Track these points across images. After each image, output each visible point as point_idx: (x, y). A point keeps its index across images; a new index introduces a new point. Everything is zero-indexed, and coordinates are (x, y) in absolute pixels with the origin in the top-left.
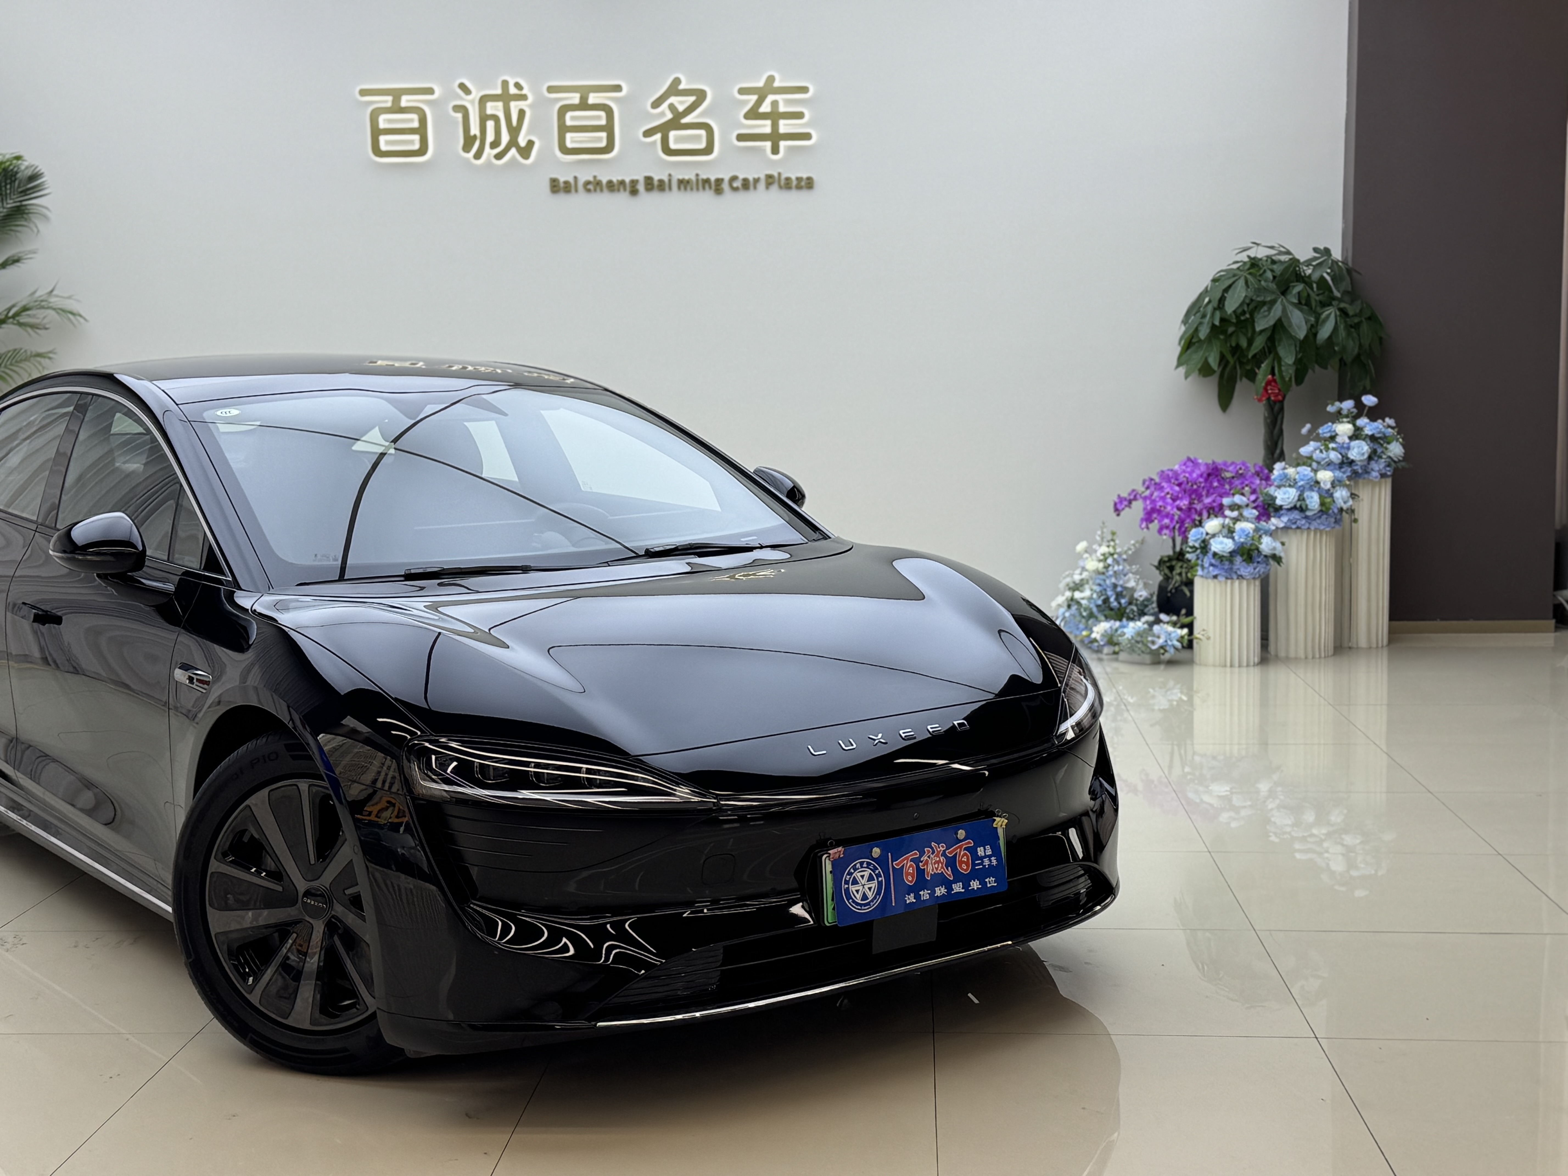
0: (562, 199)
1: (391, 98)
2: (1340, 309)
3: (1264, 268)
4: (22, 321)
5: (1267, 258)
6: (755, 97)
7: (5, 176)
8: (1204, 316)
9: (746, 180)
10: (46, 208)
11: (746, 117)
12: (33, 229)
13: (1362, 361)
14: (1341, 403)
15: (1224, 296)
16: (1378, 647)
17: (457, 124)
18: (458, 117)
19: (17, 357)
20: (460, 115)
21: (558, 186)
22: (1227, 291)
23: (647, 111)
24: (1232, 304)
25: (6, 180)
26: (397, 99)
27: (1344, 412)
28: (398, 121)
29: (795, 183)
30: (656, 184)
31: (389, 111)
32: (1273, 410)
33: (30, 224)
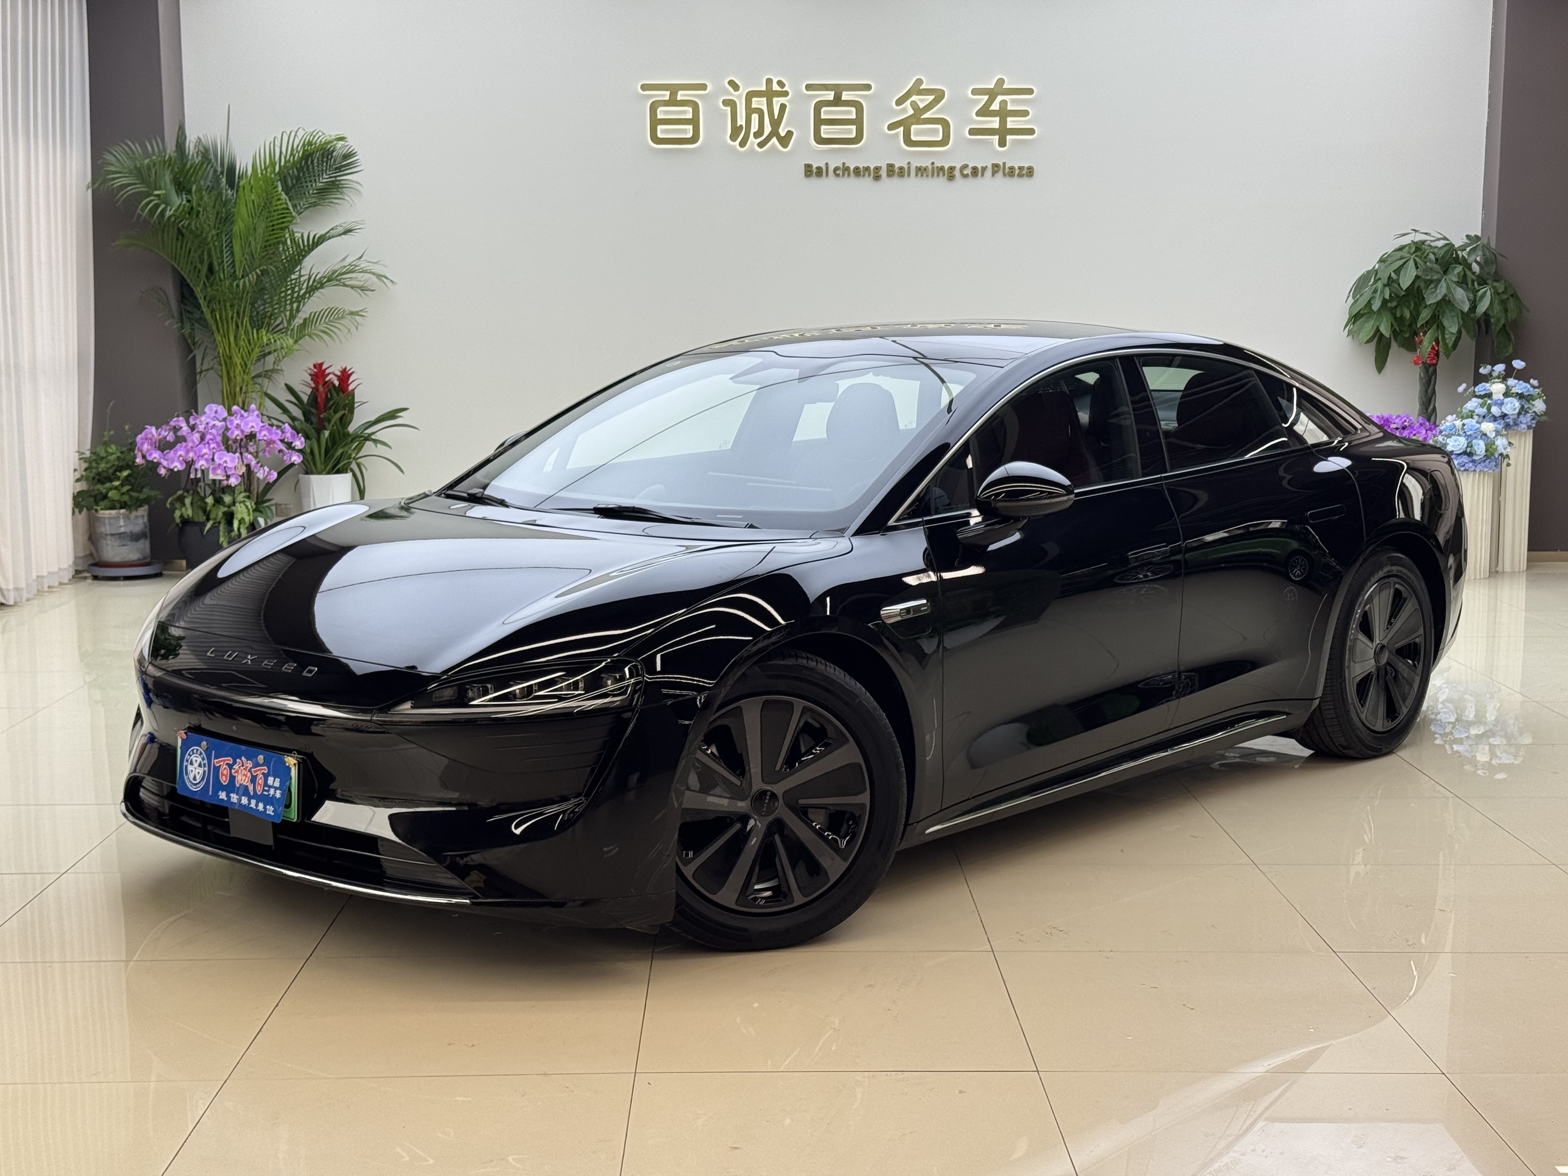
0: (814, 181)
1: (668, 93)
2: (1494, 287)
3: (1427, 252)
4: (347, 283)
5: (1426, 243)
6: (987, 97)
7: (323, 154)
8: (1375, 291)
9: (975, 169)
10: (360, 184)
11: (978, 114)
12: (348, 201)
13: (1506, 331)
14: (1493, 366)
15: (1393, 275)
16: (1519, 572)
17: (725, 115)
18: (727, 110)
19: (334, 315)
20: (729, 109)
21: (811, 171)
22: (1398, 271)
23: (892, 107)
24: (1406, 282)
25: (323, 158)
26: (674, 94)
27: (1495, 374)
28: (674, 112)
29: (1017, 172)
30: (897, 170)
31: (666, 103)
32: (1427, 371)
33: (346, 198)
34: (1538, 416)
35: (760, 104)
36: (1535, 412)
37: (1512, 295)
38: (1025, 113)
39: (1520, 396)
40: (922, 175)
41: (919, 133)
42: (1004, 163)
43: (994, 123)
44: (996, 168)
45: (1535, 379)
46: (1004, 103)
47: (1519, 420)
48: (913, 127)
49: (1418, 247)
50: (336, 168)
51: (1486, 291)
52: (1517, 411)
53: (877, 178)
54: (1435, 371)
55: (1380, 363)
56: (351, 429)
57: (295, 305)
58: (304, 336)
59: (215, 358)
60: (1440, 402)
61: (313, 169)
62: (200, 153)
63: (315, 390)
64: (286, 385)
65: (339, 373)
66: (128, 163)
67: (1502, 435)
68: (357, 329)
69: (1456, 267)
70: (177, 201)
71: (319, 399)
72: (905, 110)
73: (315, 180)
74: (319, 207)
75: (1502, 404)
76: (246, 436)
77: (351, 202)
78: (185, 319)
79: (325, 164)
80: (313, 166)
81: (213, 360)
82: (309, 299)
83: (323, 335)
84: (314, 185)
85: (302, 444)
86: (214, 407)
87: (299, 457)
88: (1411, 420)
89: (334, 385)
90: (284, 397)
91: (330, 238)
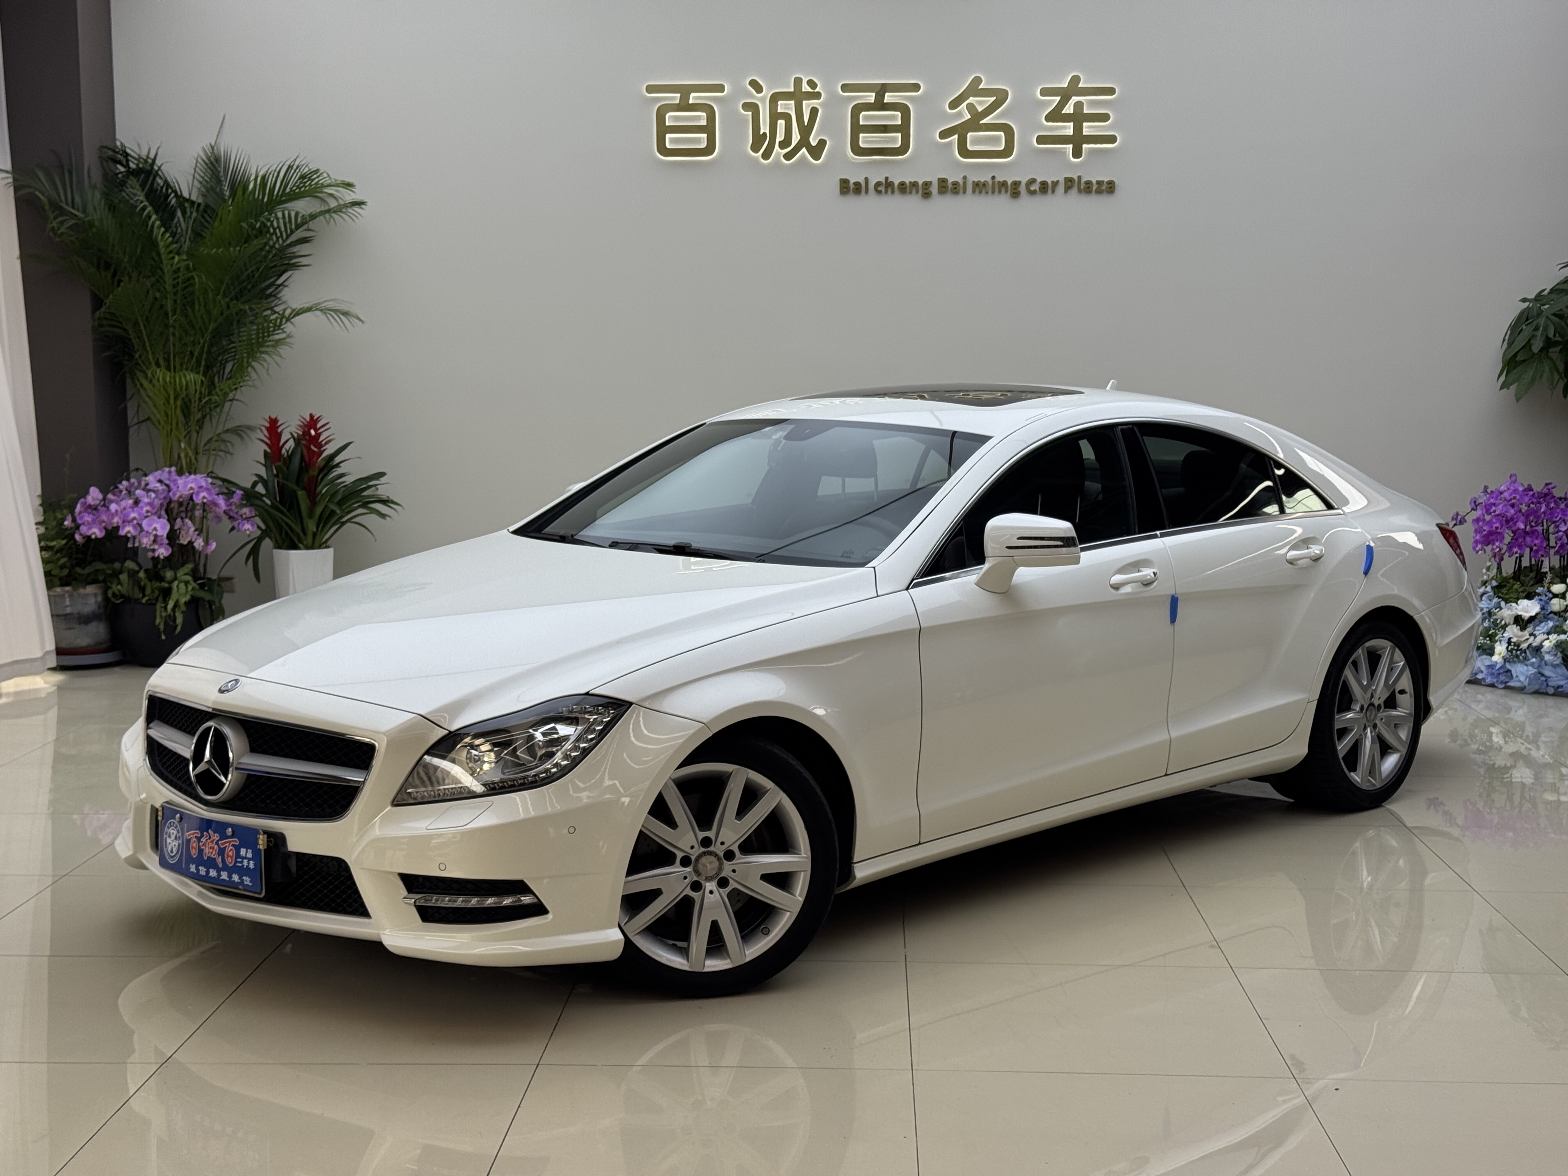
0: (852, 200)
1: (679, 95)
6: (1059, 98)
9: (1044, 184)
11: (1048, 118)
17: (746, 121)
18: (748, 115)
20: (750, 113)
21: (848, 188)
23: (945, 111)
26: (685, 97)
28: (685, 117)
29: (1095, 187)
30: (950, 186)
31: (677, 108)
35: (788, 109)
38: (1104, 117)
40: (980, 192)
41: (976, 141)
42: (1079, 177)
43: (1068, 129)
44: (1069, 183)
46: (1079, 105)
48: (970, 135)
53: (927, 195)
72: (960, 114)
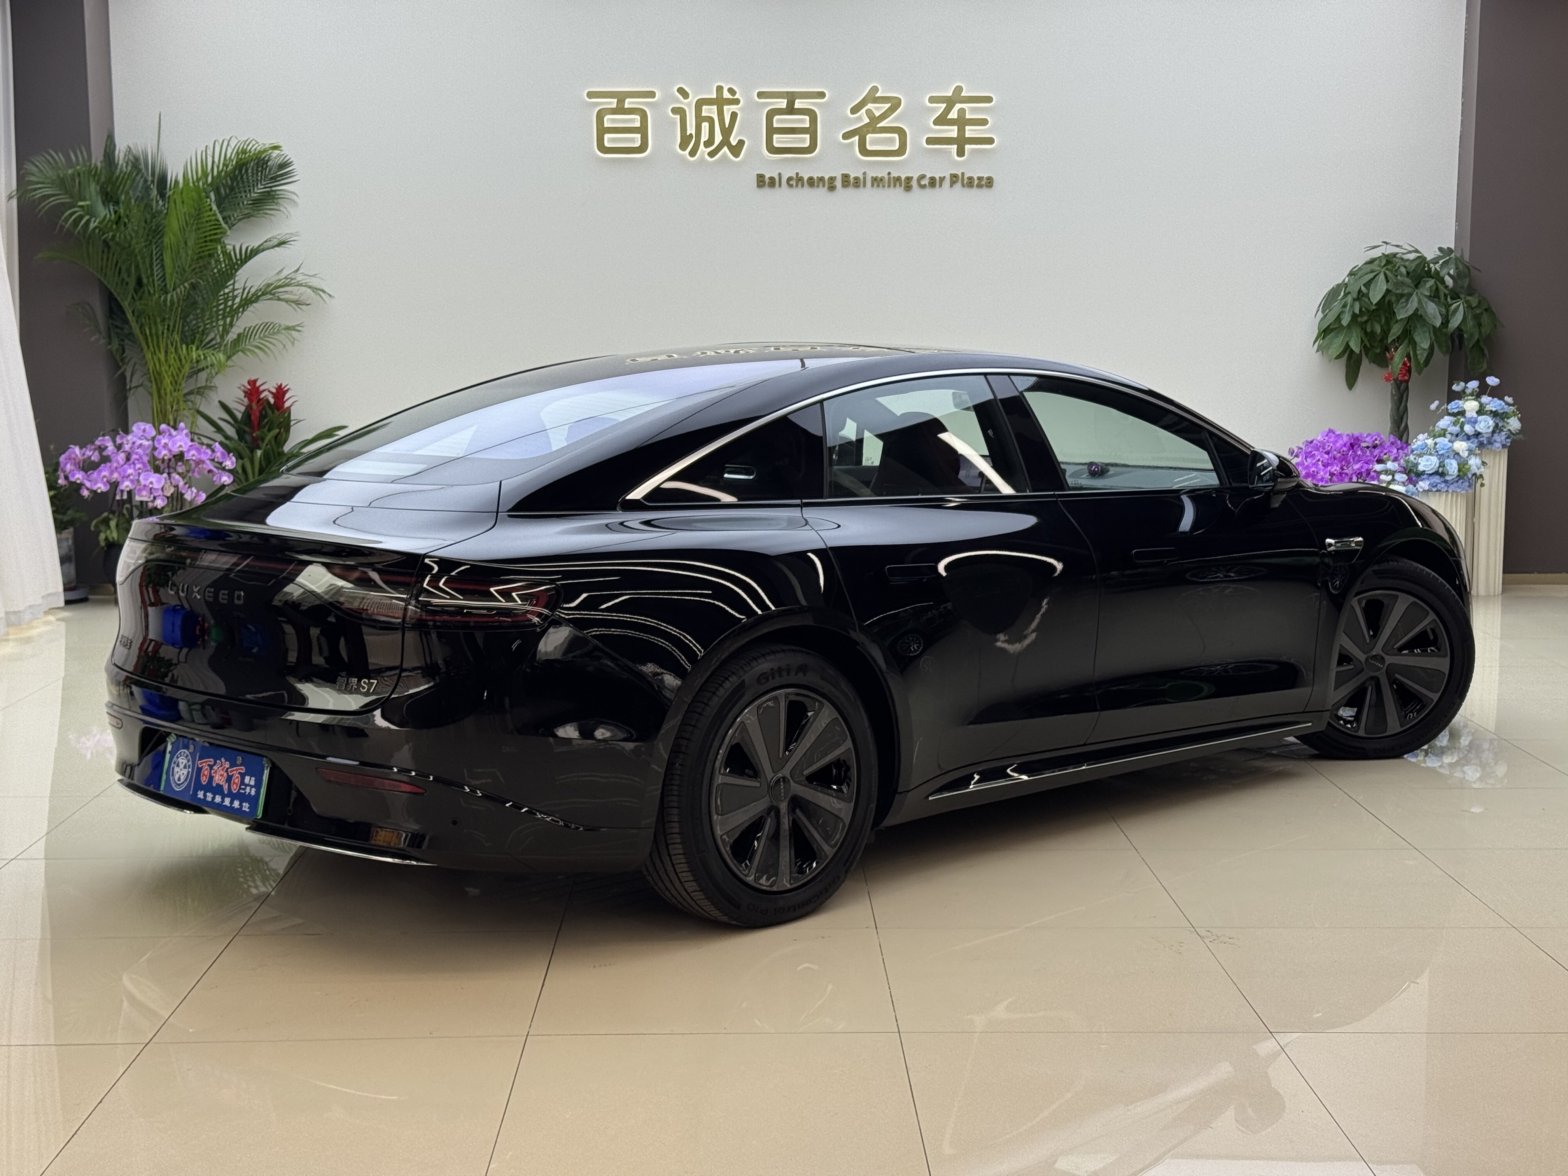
0: (768, 192)
1: (615, 100)
2: (1467, 302)
3: (1398, 265)
4: (282, 297)
5: (1397, 256)
6: (944, 105)
7: (257, 164)
8: (1345, 306)
9: (932, 179)
10: (295, 194)
11: (935, 123)
12: (284, 213)
13: (1480, 347)
14: (1466, 383)
15: (1363, 288)
16: (1494, 595)
17: (675, 124)
18: (676, 118)
19: (269, 330)
20: (678, 117)
21: (764, 182)
22: (1368, 285)
23: (847, 116)
24: (1376, 295)
25: (257, 168)
26: (621, 101)
27: (1468, 391)
28: (621, 120)
29: (976, 182)
30: (852, 181)
31: (614, 111)
32: (1399, 388)
33: (282, 208)
34: (1513, 434)
35: (711, 113)
36: (1509, 430)
37: (1486, 310)
38: (984, 122)
39: (1494, 414)
40: (878, 186)
41: (875, 142)
42: (963, 174)
43: (952, 132)
44: (954, 178)
45: (1509, 396)
46: (962, 112)
47: (1493, 438)
48: (869, 136)
49: (1389, 260)
50: (271, 179)
51: (1459, 306)
52: (1491, 429)
53: (832, 188)
54: (1407, 388)
55: (1351, 380)
56: (287, 448)
57: (228, 320)
58: (238, 351)
59: (145, 374)
60: (1412, 421)
61: (248, 179)
62: (130, 163)
63: (249, 408)
64: (220, 402)
65: (274, 391)
66: (51, 173)
67: (1476, 455)
68: (293, 344)
69: (1428, 281)
70: (102, 211)
71: (253, 417)
72: (860, 119)
73: (250, 190)
74: (252, 218)
75: (1475, 422)
76: (174, 456)
77: (287, 213)
78: (112, 334)
79: (260, 174)
80: (247, 175)
81: (142, 376)
82: (242, 314)
83: (256, 350)
84: (249, 195)
85: (232, 463)
86: (142, 425)
87: (229, 477)
88: (1381, 438)
89: (269, 402)
90: (217, 414)
91: (263, 250)
